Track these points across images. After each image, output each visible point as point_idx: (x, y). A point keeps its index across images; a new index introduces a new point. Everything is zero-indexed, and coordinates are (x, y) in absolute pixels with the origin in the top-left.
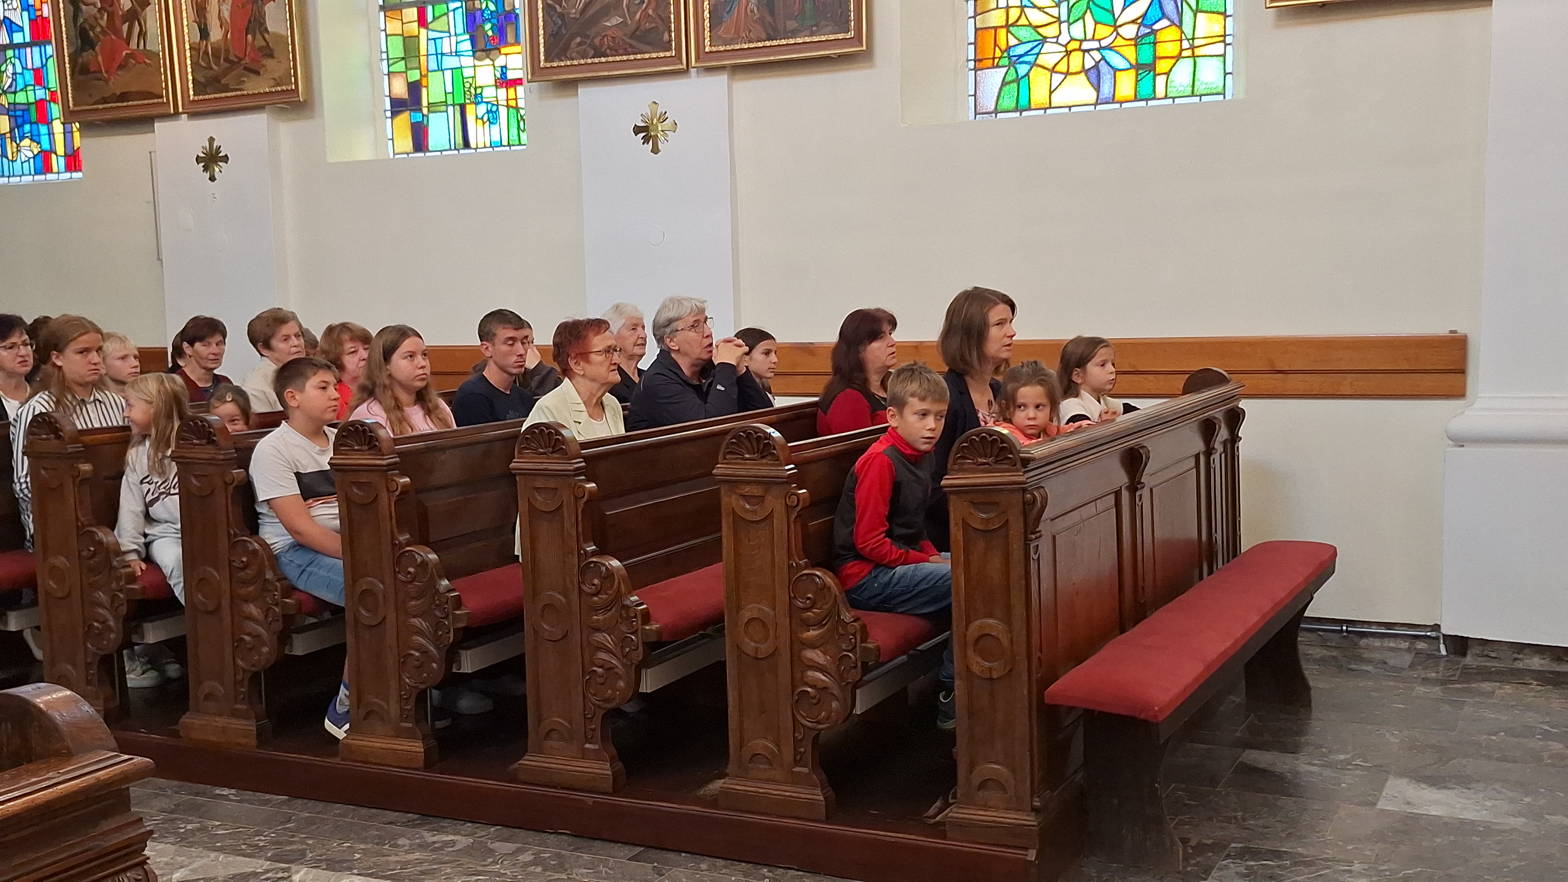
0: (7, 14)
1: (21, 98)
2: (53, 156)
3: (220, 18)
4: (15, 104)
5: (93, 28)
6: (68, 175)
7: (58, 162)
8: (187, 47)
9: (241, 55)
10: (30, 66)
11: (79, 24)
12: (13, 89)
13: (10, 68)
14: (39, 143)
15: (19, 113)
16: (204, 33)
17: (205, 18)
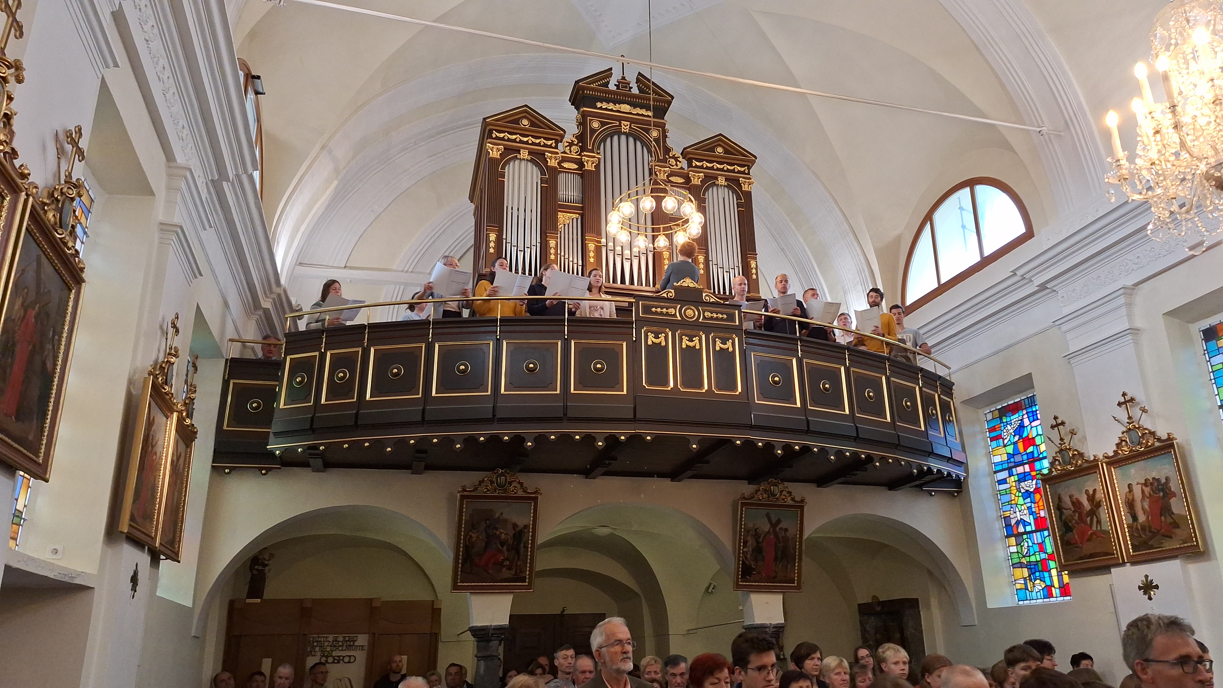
0: (1022, 517)
1: (1033, 559)
2: (1053, 589)
3: (1142, 508)
4: (1030, 562)
5: (1070, 521)
6: (1062, 598)
7: (1056, 592)
9: (1158, 528)
10: (1036, 542)
11: (1063, 520)
12: (1028, 555)
13: (1026, 544)
14: (1044, 582)
15: (1032, 567)
17: (1134, 510)
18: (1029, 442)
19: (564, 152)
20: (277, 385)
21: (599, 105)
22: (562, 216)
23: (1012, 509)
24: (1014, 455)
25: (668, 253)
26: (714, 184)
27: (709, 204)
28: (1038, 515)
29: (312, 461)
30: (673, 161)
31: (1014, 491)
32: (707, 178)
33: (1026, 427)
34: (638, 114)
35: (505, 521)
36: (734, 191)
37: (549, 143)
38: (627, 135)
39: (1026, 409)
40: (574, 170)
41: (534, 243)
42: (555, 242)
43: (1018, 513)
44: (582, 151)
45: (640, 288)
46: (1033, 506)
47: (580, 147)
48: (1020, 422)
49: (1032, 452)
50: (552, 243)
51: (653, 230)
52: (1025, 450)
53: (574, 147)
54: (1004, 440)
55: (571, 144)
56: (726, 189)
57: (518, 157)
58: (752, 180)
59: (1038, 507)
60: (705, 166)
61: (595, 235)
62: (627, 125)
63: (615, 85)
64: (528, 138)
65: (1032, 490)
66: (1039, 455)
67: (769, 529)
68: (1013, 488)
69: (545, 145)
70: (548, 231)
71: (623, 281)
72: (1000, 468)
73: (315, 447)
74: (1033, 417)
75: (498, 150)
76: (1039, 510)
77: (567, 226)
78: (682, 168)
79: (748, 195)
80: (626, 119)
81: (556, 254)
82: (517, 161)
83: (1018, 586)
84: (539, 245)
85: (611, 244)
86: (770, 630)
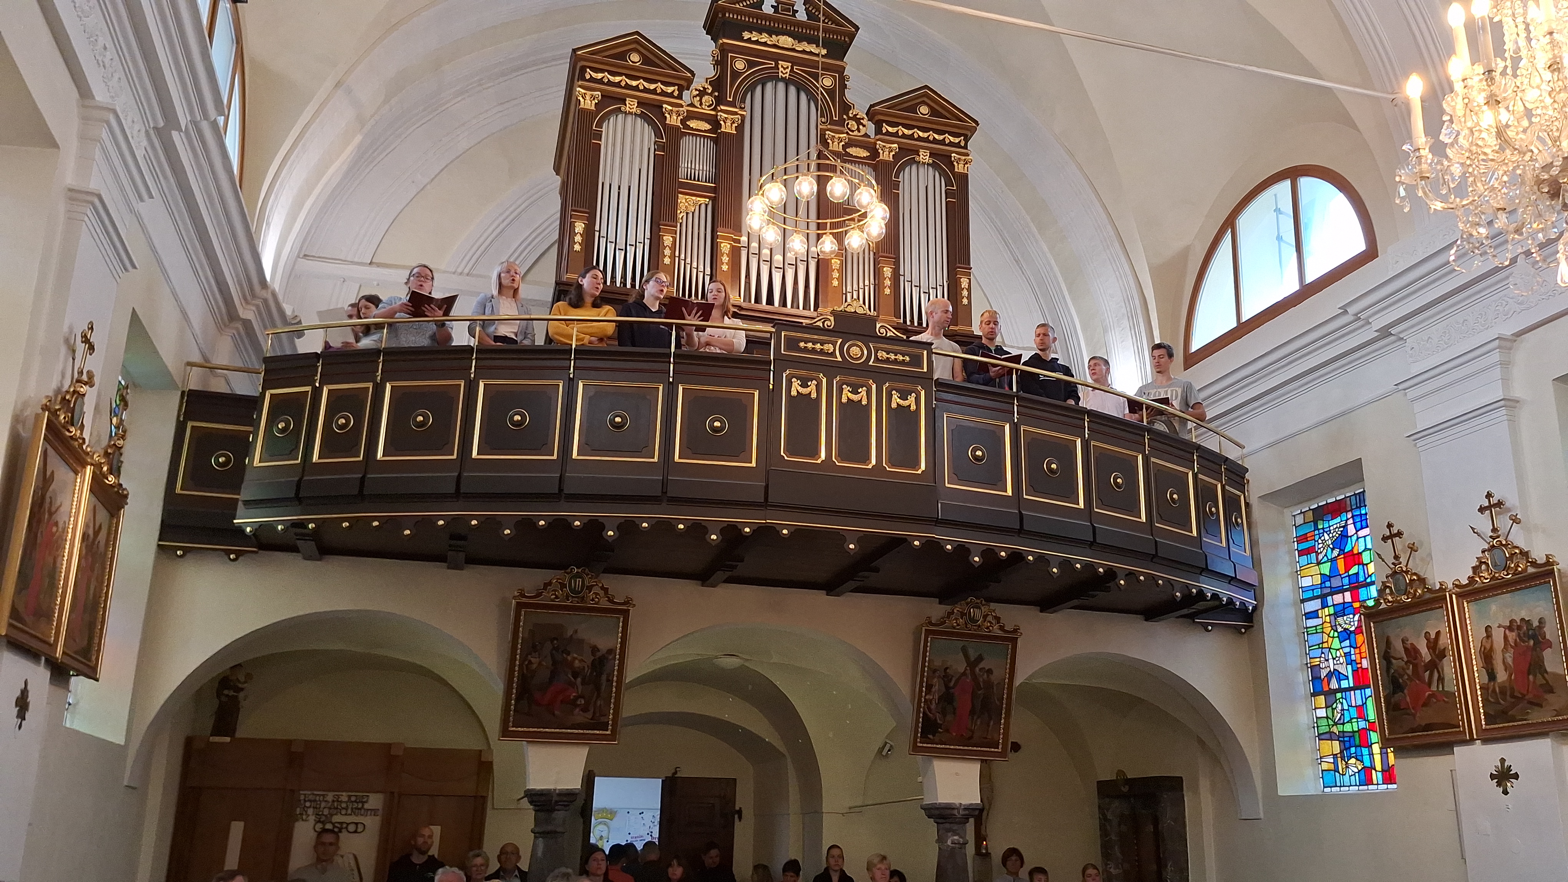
0: (1336, 667)
1: (1348, 728)
2: (1374, 772)
3: (1504, 662)
4: (1343, 732)
5: (1402, 676)
6: (1385, 786)
7: (1377, 776)
8: (1478, 687)
9: (1525, 693)
10: (1354, 704)
11: (1391, 674)
12: (1342, 722)
13: (1339, 706)
14: (1362, 761)
15: (1346, 739)
16: (1492, 676)
17: (1492, 664)
18: (1353, 558)
19: (692, 105)
20: (251, 432)
21: (746, 35)
22: (684, 201)
23: (1323, 655)
24: (1330, 577)
25: (839, 262)
26: (913, 161)
27: (904, 192)
28: (1359, 666)
29: (300, 543)
30: (853, 124)
31: (1327, 630)
32: (904, 151)
33: (1351, 537)
34: (804, 52)
35: (581, 641)
36: (943, 173)
37: (670, 90)
38: (787, 82)
39: (1351, 510)
40: (705, 131)
41: (640, 238)
42: (671, 239)
43: (1331, 661)
44: (718, 104)
45: (794, 311)
46: (1352, 652)
47: (715, 97)
48: (1342, 529)
49: (1357, 574)
50: (668, 240)
51: (819, 226)
52: (1347, 570)
53: (706, 97)
54: (1317, 554)
55: (702, 93)
56: (930, 169)
57: (623, 109)
58: (970, 157)
59: (1360, 653)
60: (900, 133)
61: (731, 231)
62: (788, 68)
63: (772, 6)
64: (638, 82)
65: (1353, 629)
66: (1366, 579)
67: (966, 669)
68: (1326, 625)
69: (664, 94)
70: (662, 222)
71: (770, 301)
72: (1309, 594)
73: (302, 524)
74: (1362, 522)
75: (593, 97)
76: (1361, 658)
77: (690, 215)
78: (866, 135)
79: (963, 179)
80: (786, 59)
81: (673, 257)
82: (620, 116)
83: (1325, 766)
84: (647, 242)
85: (754, 245)
86: (959, 813)
